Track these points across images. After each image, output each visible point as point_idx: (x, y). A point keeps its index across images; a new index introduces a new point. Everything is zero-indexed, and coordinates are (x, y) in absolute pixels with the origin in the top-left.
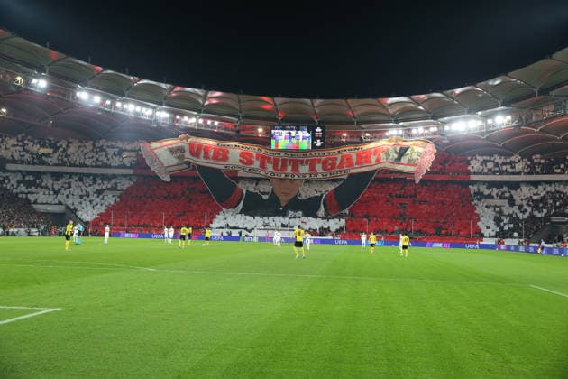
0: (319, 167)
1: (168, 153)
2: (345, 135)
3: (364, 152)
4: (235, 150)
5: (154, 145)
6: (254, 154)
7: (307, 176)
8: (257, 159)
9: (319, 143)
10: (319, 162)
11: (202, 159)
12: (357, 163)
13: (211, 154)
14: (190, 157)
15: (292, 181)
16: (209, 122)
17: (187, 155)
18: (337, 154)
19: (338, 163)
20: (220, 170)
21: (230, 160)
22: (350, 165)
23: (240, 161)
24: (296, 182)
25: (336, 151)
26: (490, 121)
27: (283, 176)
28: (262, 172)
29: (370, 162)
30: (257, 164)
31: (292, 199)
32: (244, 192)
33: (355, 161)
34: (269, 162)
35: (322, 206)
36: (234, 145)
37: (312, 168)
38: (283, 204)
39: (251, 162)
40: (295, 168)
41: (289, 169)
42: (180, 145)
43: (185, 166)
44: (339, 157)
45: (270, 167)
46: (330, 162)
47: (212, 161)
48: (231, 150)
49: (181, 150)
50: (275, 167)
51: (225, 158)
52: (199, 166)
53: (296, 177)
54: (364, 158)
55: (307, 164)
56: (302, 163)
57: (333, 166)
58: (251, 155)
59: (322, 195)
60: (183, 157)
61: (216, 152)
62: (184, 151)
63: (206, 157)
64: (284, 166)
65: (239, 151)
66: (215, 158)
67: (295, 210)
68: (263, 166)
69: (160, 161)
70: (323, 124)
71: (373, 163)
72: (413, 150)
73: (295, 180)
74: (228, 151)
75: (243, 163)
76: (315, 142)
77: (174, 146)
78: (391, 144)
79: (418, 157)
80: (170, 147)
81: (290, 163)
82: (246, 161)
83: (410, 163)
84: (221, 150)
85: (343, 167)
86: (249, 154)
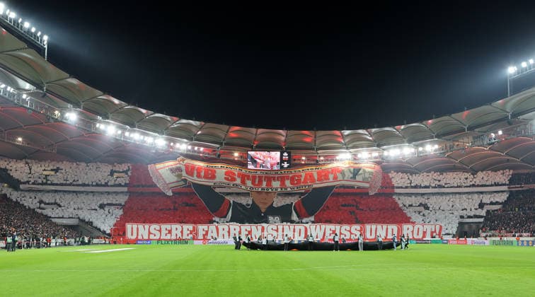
0: (288, 183)
1: (169, 172)
2: (304, 158)
3: (323, 171)
4: (221, 171)
5: (158, 166)
6: (236, 173)
7: (279, 190)
8: (239, 177)
9: (286, 165)
10: (288, 179)
11: (195, 178)
12: (319, 180)
13: (202, 174)
14: (186, 175)
15: (267, 193)
16: (196, 148)
17: (184, 173)
18: (302, 173)
19: (302, 180)
20: (210, 186)
21: (217, 178)
22: (313, 181)
23: (225, 178)
24: (269, 194)
25: (301, 170)
26: (421, 149)
27: (260, 190)
28: (243, 187)
29: (329, 179)
30: (238, 181)
32: (232, 202)
33: (316, 178)
34: (248, 179)
35: (293, 212)
36: (220, 166)
37: (283, 183)
38: (263, 210)
40: (269, 184)
41: (264, 184)
42: (178, 165)
43: (182, 183)
44: (303, 174)
45: (249, 183)
46: (297, 178)
47: (203, 180)
48: (218, 171)
49: (179, 169)
50: (253, 183)
51: (213, 177)
53: (270, 190)
54: (324, 176)
55: (278, 180)
56: (274, 180)
57: (299, 181)
58: (234, 174)
59: (292, 203)
60: (181, 176)
62: (181, 171)
63: (199, 176)
64: (260, 182)
65: (224, 170)
66: (206, 177)
67: (274, 215)
68: (243, 182)
69: (163, 179)
70: (289, 150)
71: (331, 180)
72: (364, 171)
73: (269, 192)
74: (215, 171)
75: (228, 180)
76: (283, 164)
77: (174, 166)
78: (345, 166)
79: (371, 176)
80: (171, 167)
81: (265, 179)
82: (230, 179)
83: (365, 181)
84: (210, 170)
85: (307, 183)
86: (231, 173)
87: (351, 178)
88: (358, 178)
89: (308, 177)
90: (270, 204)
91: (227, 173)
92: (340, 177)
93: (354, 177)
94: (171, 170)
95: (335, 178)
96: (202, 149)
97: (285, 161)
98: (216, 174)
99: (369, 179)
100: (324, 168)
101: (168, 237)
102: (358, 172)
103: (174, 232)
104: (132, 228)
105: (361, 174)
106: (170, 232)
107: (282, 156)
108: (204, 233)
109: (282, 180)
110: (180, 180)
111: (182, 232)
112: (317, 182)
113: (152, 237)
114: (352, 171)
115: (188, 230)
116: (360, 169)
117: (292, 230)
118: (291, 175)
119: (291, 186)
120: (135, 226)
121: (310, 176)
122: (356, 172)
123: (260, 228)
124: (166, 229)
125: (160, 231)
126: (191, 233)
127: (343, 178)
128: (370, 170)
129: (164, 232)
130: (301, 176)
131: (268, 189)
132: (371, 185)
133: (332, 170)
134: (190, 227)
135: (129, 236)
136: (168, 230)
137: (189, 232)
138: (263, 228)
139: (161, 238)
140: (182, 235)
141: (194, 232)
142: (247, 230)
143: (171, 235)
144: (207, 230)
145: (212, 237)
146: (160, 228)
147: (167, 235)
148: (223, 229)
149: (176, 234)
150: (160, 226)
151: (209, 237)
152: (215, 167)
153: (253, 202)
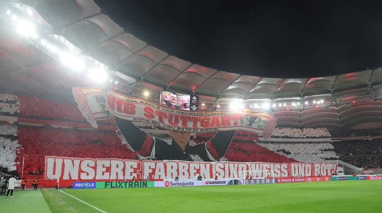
0: (199, 125)
8: (157, 114)
9: (194, 108)
10: (199, 121)
11: (116, 111)
13: (123, 108)
14: (109, 107)
15: (183, 133)
18: (210, 116)
19: (210, 122)
21: (136, 113)
24: (185, 134)
25: (210, 113)
27: (176, 128)
29: (230, 125)
32: (154, 139)
33: (221, 123)
34: (165, 117)
36: (139, 101)
37: (195, 125)
45: (166, 121)
46: (206, 121)
47: (123, 114)
48: (137, 105)
49: (103, 99)
59: (204, 143)
62: (105, 101)
64: (177, 121)
70: (197, 94)
71: (232, 125)
72: (260, 120)
73: (185, 132)
74: (135, 106)
75: (147, 116)
76: (192, 107)
77: (98, 94)
78: (244, 114)
79: (265, 124)
80: (95, 94)
81: (181, 119)
82: (149, 115)
83: (259, 128)
84: (130, 104)
85: (213, 126)
86: (150, 109)
87: (248, 125)
90: (186, 143)
91: (146, 109)
95: (236, 124)
96: (116, 82)
97: (194, 104)
98: (136, 110)
99: (263, 127)
101: (106, 176)
102: (254, 120)
103: (114, 170)
104: (55, 164)
105: (256, 122)
106: (108, 170)
107: (191, 99)
108: (151, 171)
111: (124, 170)
112: (222, 126)
113: (84, 177)
114: (249, 119)
115: (132, 167)
116: (256, 118)
118: (202, 117)
119: (201, 127)
120: (59, 161)
123: (208, 166)
124: (104, 166)
125: (95, 168)
126: (135, 172)
127: (242, 124)
129: (100, 169)
130: (210, 119)
131: (183, 129)
134: (134, 164)
135: (49, 175)
136: (106, 167)
137: (132, 170)
138: (211, 166)
139: (96, 179)
140: (124, 175)
141: (139, 170)
142: (196, 168)
143: (110, 175)
144: (154, 167)
145: (160, 176)
146: (96, 165)
147: (105, 173)
148: (172, 167)
149: (117, 173)
150: (96, 162)
151: (156, 177)
152: (135, 101)
153: (173, 139)
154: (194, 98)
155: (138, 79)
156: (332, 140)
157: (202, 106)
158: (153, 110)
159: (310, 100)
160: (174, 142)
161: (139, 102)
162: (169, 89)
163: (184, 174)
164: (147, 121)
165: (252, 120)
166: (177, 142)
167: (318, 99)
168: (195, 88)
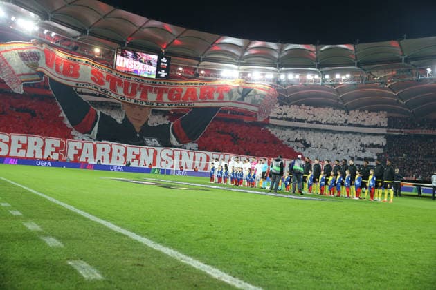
0: (165, 97)
1: (19, 58)
2: (180, 69)
3: (208, 87)
4: (86, 68)
5: (2, 47)
6: (105, 75)
7: (155, 105)
8: (107, 80)
10: (166, 92)
11: (54, 71)
14: (45, 66)
15: (141, 107)
17: (42, 63)
18: (184, 86)
19: (183, 94)
20: (71, 87)
21: (81, 77)
22: (194, 98)
23: (92, 78)
24: (144, 109)
27: (133, 101)
28: (113, 95)
29: (213, 98)
30: (107, 86)
31: (144, 125)
32: (99, 114)
33: (199, 96)
34: (120, 84)
35: (172, 134)
36: (84, 60)
37: (160, 98)
38: (138, 130)
39: (102, 83)
41: (139, 94)
42: (33, 50)
43: (37, 77)
44: (185, 89)
45: (120, 90)
46: (176, 92)
48: (81, 66)
49: (36, 57)
50: (126, 91)
51: (76, 75)
52: (51, 79)
53: (144, 104)
55: (155, 92)
56: (151, 91)
57: (178, 97)
59: (170, 123)
60: (36, 66)
61: (67, 65)
62: (39, 59)
63: (57, 70)
64: (134, 92)
65: (90, 68)
66: (66, 73)
68: (113, 88)
70: (168, 55)
71: (216, 99)
73: (145, 107)
74: (78, 67)
75: (94, 81)
76: (159, 73)
77: (25, 51)
78: (234, 85)
79: (262, 99)
80: (21, 51)
81: (140, 89)
82: (97, 80)
83: (253, 104)
84: (72, 64)
85: (188, 100)
86: (99, 73)
87: (239, 99)
88: (247, 100)
89: (190, 92)
90: (144, 122)
91: (93, 72)
92: (226, 97)
93: (242, 99)
94: (22, 56)
95: (221, 98)
96: (53, 34)
97: (163, 69)
98: (80, 72)
99: (259, 103)
100: (209, 84)
101: (22, 154)
102: (249, 92)
103: (31, 147)
105: (251, 95)
106: (25, 146)
107: (159, 61)
108: (76, 152)
109: (160, 92)
110: (33, 72)
111: (43, 148)
112: (200, 100)
114: (241, 91)
115: (53, 146)
116: (251, 90)
117: (192, 157)
118: (170, 88)
119: (169, 101)
121: (192, 93)
122: (246, 92)
124: (19, 142)
125: (9, 144)
126: (57, 151)
127: (230, 99)
128: (262, 92)
129: (15, 146)
130: (182, 90)
131: (142, 102)
132: (260, 109)
133: (219, 88)
134: (57, 143)
136: (23, 144)
137: (54, 150)
138: (155, 152)
139: (10, 155)
140: (43, 154)
141: (62, 149)
142: (135, 153)
143: (26, 152)
144: (81, 148)
145: (87, 159)
146: (10, 140)
147: (20, 151)
148: (103, 150)
149: (35, 152)
150: (10, 137)
151: (82, 159)
152: (79, 61)
153: (125, 116)
154: (164, 60)
155: (83, 32)
156: (388, 131)
157: (179, 71)
158: (102, 75)
159: (332, 73)
160: (126, 120)
161: (84, 62)
162: (128, 46)
163: (118, 159)
164: (95, 88)
165: (246, 93)
166: (130, 119)
167: (343, 72)
168: (165, 46)
